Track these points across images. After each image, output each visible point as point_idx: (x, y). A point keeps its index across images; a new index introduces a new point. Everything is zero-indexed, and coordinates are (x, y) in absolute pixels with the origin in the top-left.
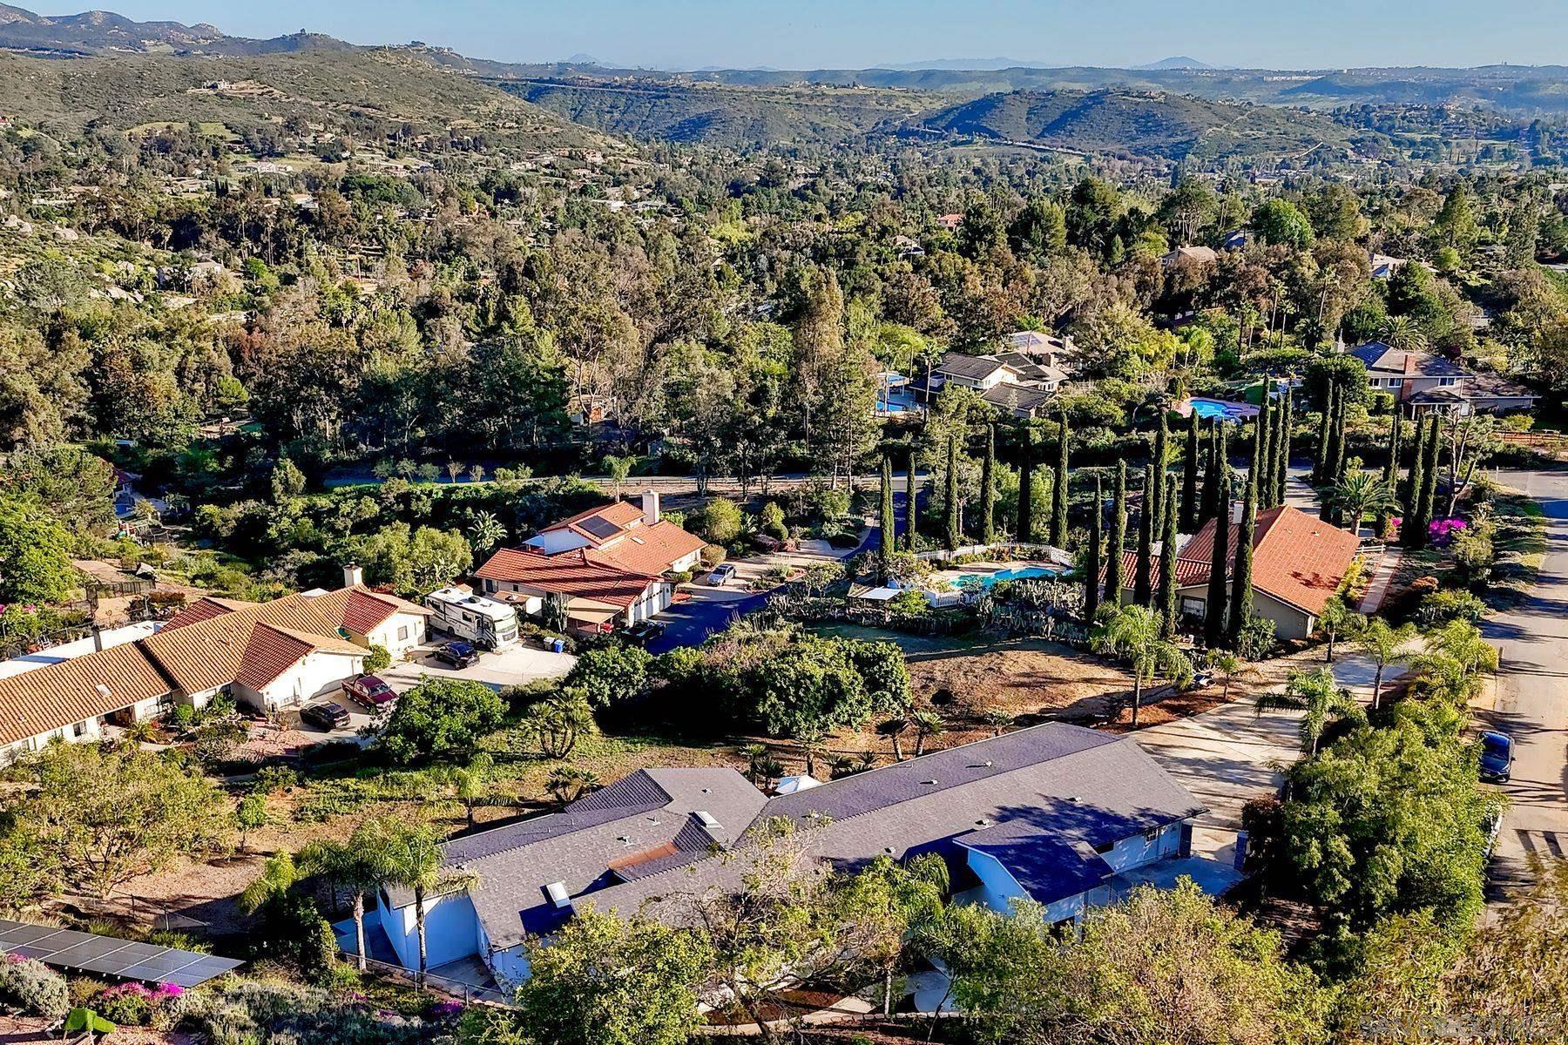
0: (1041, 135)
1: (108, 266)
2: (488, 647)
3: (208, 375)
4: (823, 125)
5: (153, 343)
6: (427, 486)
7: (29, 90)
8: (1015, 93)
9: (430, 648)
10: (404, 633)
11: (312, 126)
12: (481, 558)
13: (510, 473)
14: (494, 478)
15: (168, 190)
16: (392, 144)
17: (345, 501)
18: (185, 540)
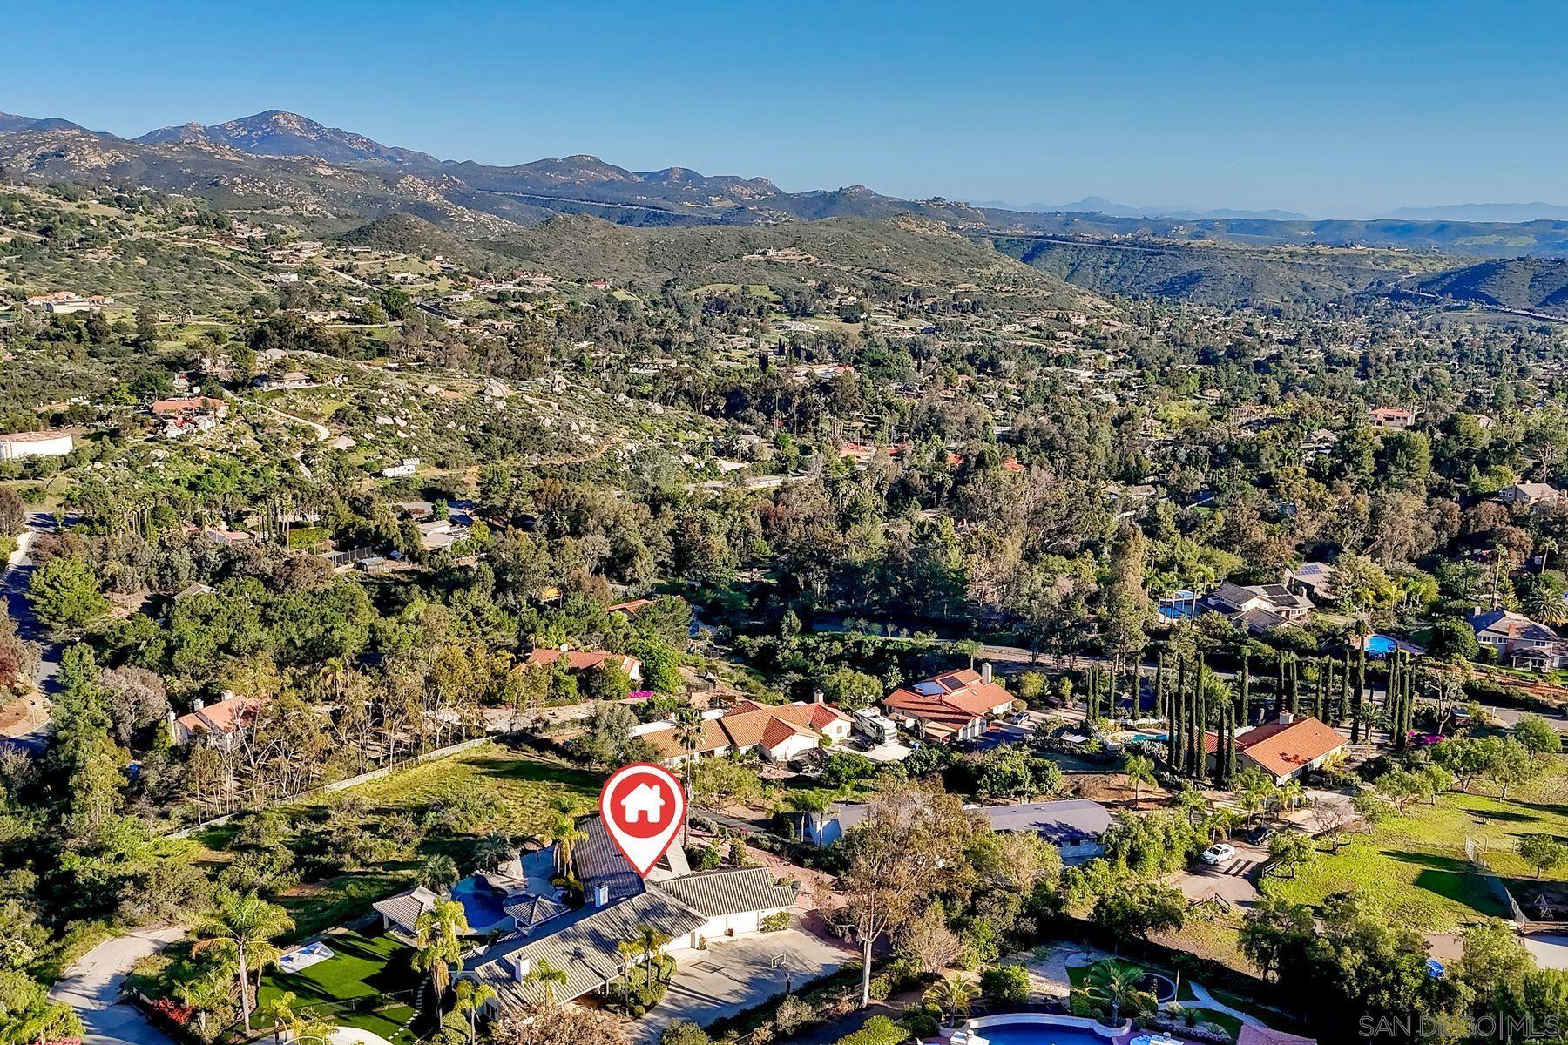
0: (1544, 303)
1: (681, 434)
2: (880, 742)
3: (746, 535)
4: (1314, 284)
5: (713, 512)
6: (874, 637)
7: (622, 254)
8: (1520, 259)
9: (852, 739)
10: (840, 729)
11: (838, 289)
12: (888, 692)
13: (924, 635)
14: (913, 637)
15: (721, 347)
16: (903, 306)
17: (825, 644)
18: (728, 656)
